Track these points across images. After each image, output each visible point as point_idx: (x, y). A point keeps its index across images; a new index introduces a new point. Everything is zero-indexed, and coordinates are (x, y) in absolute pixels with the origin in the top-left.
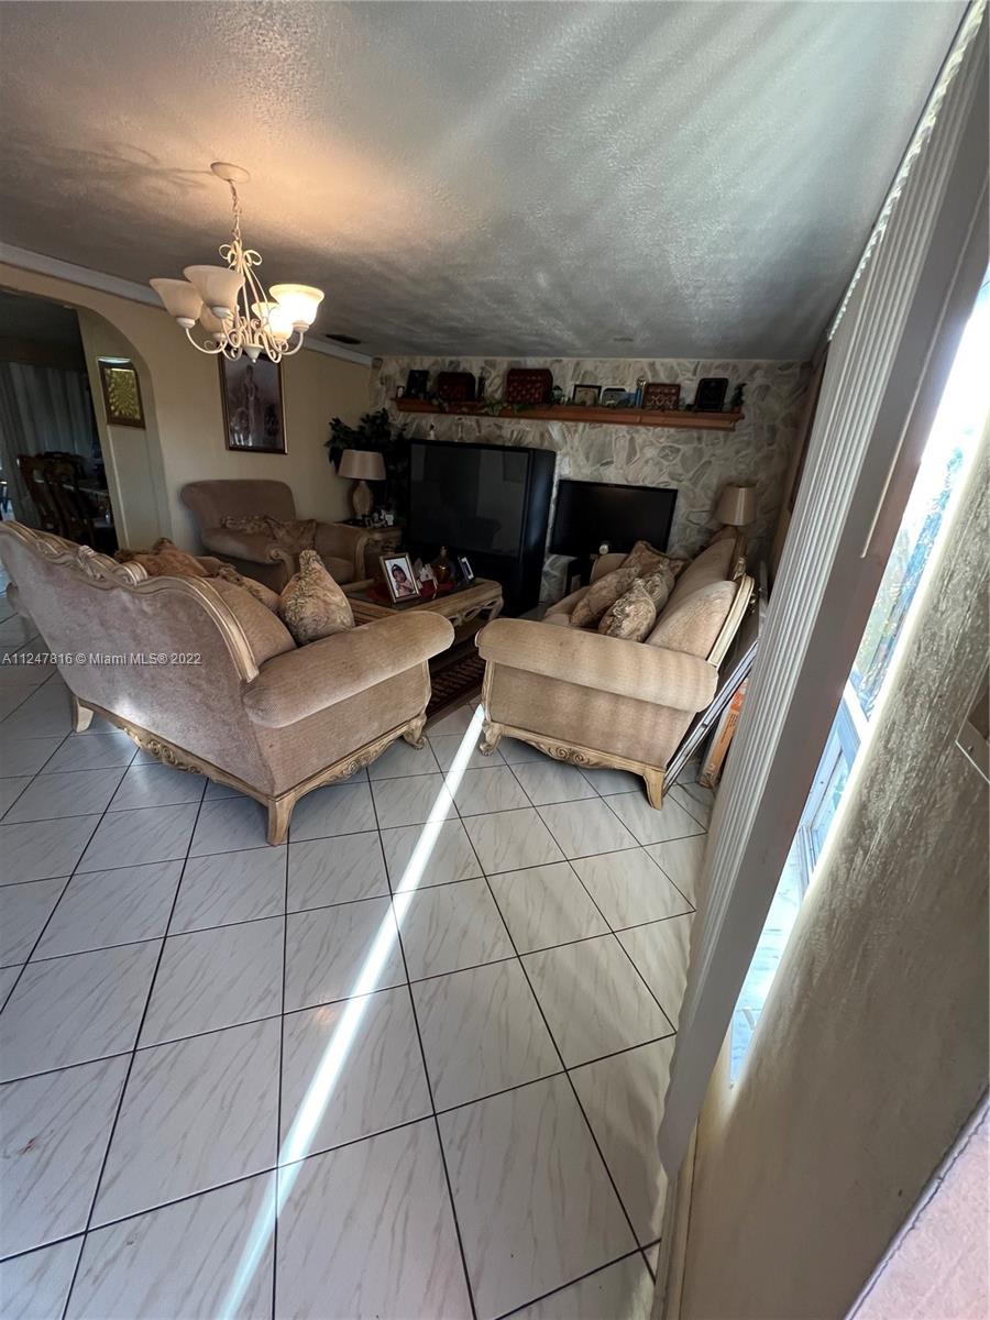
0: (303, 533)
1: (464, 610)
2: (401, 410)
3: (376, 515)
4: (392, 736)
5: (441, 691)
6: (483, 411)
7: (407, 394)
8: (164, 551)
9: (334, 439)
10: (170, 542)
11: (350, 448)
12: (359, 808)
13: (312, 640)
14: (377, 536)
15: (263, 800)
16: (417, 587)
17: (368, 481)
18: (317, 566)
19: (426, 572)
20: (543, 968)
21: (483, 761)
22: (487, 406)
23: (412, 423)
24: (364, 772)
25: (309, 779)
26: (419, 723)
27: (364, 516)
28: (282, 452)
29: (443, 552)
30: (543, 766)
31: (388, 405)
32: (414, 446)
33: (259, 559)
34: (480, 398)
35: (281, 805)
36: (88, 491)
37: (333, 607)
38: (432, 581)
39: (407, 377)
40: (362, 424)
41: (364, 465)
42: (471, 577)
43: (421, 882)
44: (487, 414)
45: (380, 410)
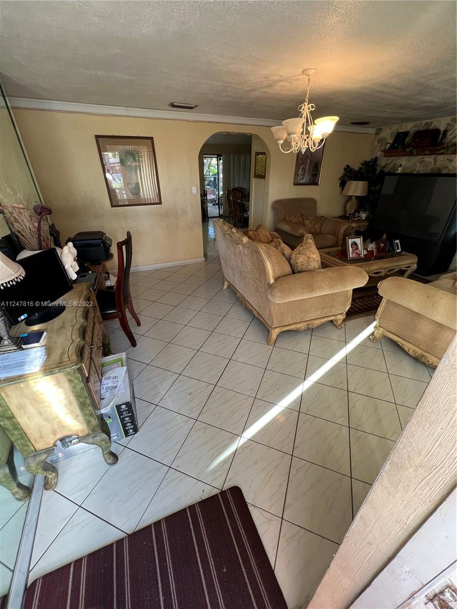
0: (317, 223)
1: (387, 268)
2: (385, 156)
3: (357, 214)
4: (326, 319)
5: (361, 306)
6: (440, 152)
7: (392, 146)
8: (259, 230)
9: (344, 176)
10: (262, 227)
11: (351, 180)
12: (303, 343)
13: (299, 272)
14: (354, 225)
15: (269, 328)
16: (363, 253)
17: (356, 197)
18: (310, 241)
19: (372, 246)
20: (359, 438)
21: (369, 344)
22: (445, 148)
23: (390, 163)
24: (310, 330)
25: (287, 326)
26: (342, 317)
27: (350, 214)
28: (317, 184)
29: (385, 236)
30: (402, 356)
31: (379, 154)
32: (387, 178)
33: (294, 233)
34: (442, 143)
35: (274, 332)
36: (244, 202)
37: (311, 260)
38: (373, 251)
39: (394, 137)
40: (361, 166)
41: (357, 188)
42: (400, 250)
43: (318, 380)
44: (443, 154)
45: (374, 157)
